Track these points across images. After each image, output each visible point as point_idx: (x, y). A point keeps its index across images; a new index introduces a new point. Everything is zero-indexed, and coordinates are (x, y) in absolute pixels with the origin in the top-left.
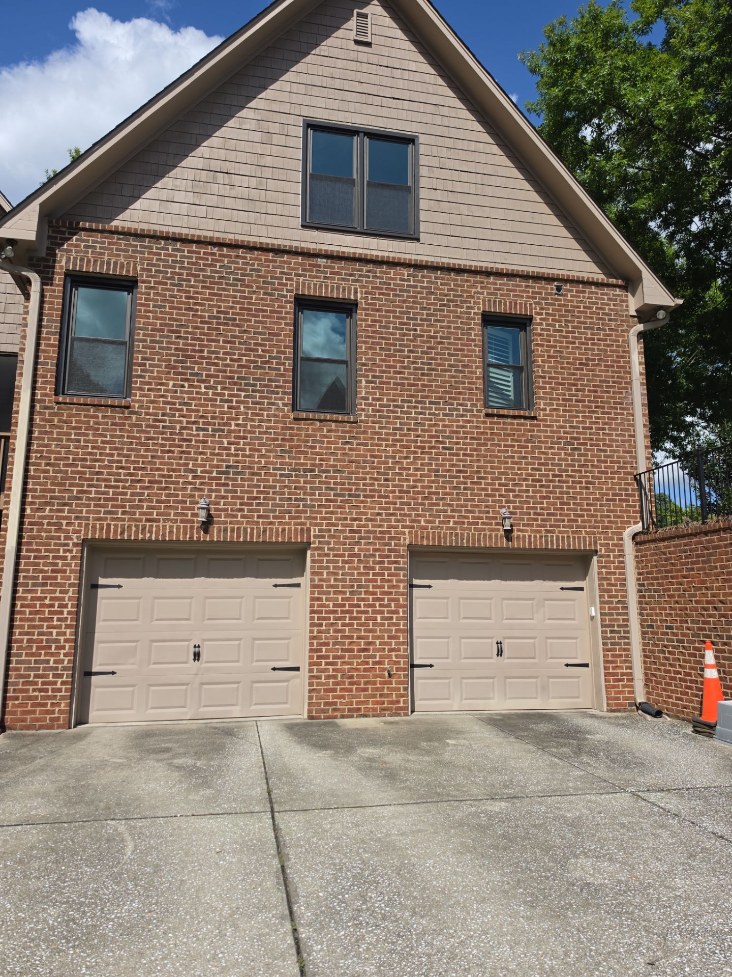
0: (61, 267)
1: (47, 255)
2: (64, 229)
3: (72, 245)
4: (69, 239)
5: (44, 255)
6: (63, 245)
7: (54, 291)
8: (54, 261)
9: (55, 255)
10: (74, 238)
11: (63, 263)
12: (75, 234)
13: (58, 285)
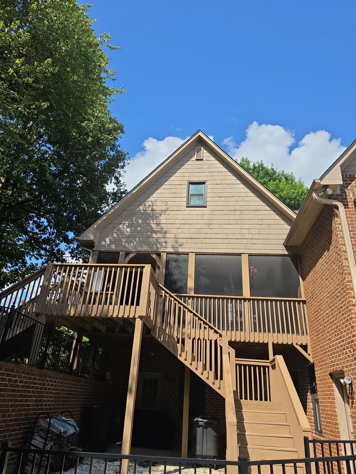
0: (351, 198)
1: (341, 192)
2: (347, 179)
3: (353, 186)
4: (350, 184)
5: (340, 193)
6: (348, 187)
7: (351, 211)
8: (346, 196)
9: (345, 192)
10: (353, 182)
11: (351, 196)
12: (353, 181)
13: (352, 208)
